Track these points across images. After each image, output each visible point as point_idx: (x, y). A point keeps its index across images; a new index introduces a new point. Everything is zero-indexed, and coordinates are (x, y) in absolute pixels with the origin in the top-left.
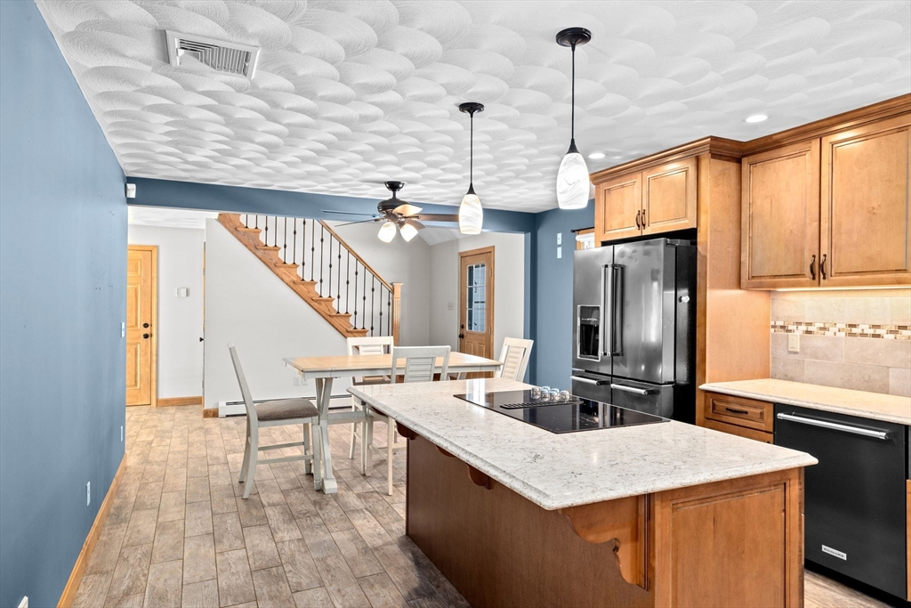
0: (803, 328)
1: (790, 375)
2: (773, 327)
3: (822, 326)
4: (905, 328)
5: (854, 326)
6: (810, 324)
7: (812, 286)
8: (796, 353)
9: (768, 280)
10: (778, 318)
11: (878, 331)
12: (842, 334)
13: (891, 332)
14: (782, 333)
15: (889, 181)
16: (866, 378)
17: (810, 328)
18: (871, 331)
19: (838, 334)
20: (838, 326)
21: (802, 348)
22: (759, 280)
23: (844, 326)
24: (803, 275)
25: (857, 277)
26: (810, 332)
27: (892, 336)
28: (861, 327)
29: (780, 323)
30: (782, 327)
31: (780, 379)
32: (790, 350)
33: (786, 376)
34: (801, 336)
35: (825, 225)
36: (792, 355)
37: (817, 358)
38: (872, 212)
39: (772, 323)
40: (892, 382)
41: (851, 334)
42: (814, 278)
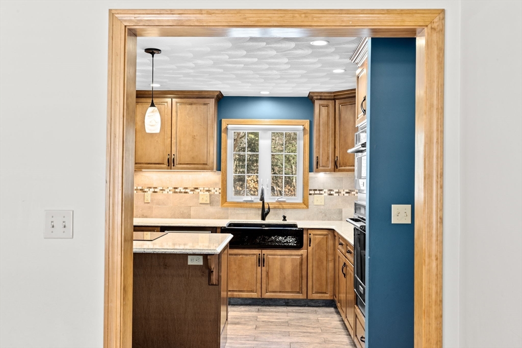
0: (152, 190)
1: (145, 215)
2: (136, 190)
3: (162, 188)
4: (197, 188)
5: (177, 188)
6: (156, 188)
7: (168, 169)
8: (148, 203)
10: (138, 185)
11: (187, 190)
12: (171, 192)
13: (192, 190)
14: (141, 193)
15: (201, 125)
16: (181, 212)
17: (156, 190)
18: (184, 191)
19: (169, 192)
20: (169, 188)
21: (152, 200)
23: (172, 188)
24: (163, 164)
25: (188, 166)
26: (156, 192)
27: (192, 192)
28: (180, 188)
29: (140, 188)
30: (141, 190)
31: (139, 217)
32: (146, 201)
33: (143, 215)
34: (151, 194)
35: (174, 141)
36: (146, 204)
37: (159, 205)
38: (194, 137)
39: (135, 188)
40: (192, 213)
41: (175, 192)
42: (169, 166)
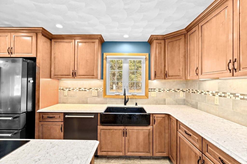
0: (68, 89)
1: (64, 102)
2: (59, 89)
3: (73, 89)
4: (91, 88)
5: (80, 88)
6: (70, 88)
7: (72, 78)
8: (66, 96)
9: (60, 76)
10: (61, 87)
11: (86, 90)
12: (78, 91)
13: (88, 89)
14: (62, 91)
15: (91, 54)
16: (83, 101)
17: (70, 89)
18: (84, 90)
19: (77, 90)
21: (68, 95)
22: (57, 76)
23: (78, 88)
24: (70, 75)
25: (84, 76)
26: (70, 90)
27: (88, 91)
28: (82, 89)
29: (62, 88)
30: (62, 89)
31: (61, 103)
32: (64, 95)
33: (63, 102)
34: (67, 91)
35: (76, 63)
36: (65, 97)
37: (71, 97)
38: (87, 61)
39: (59, 88)
40: (88, 101)
41: (80, 90)
42: (73, 76)
